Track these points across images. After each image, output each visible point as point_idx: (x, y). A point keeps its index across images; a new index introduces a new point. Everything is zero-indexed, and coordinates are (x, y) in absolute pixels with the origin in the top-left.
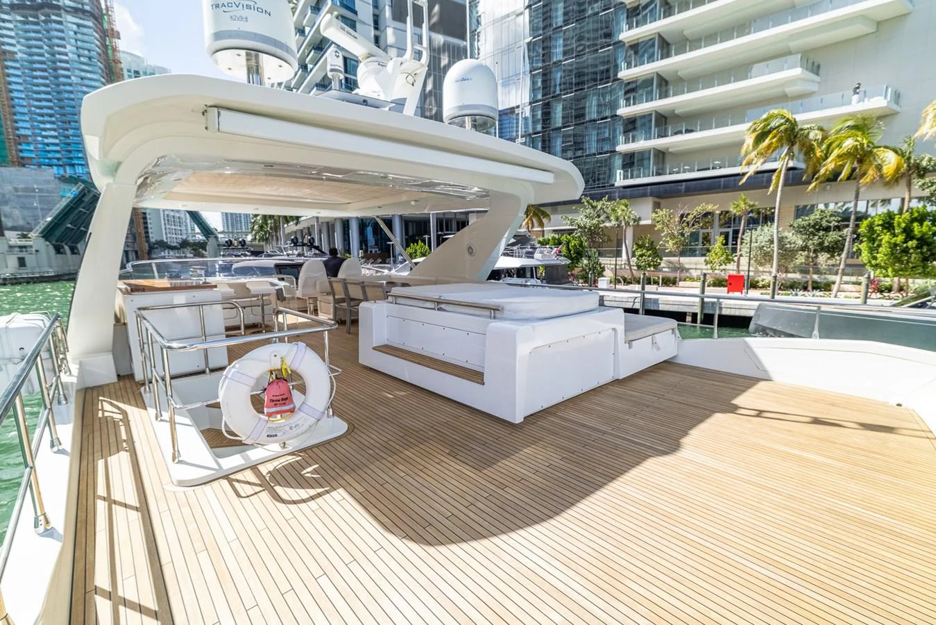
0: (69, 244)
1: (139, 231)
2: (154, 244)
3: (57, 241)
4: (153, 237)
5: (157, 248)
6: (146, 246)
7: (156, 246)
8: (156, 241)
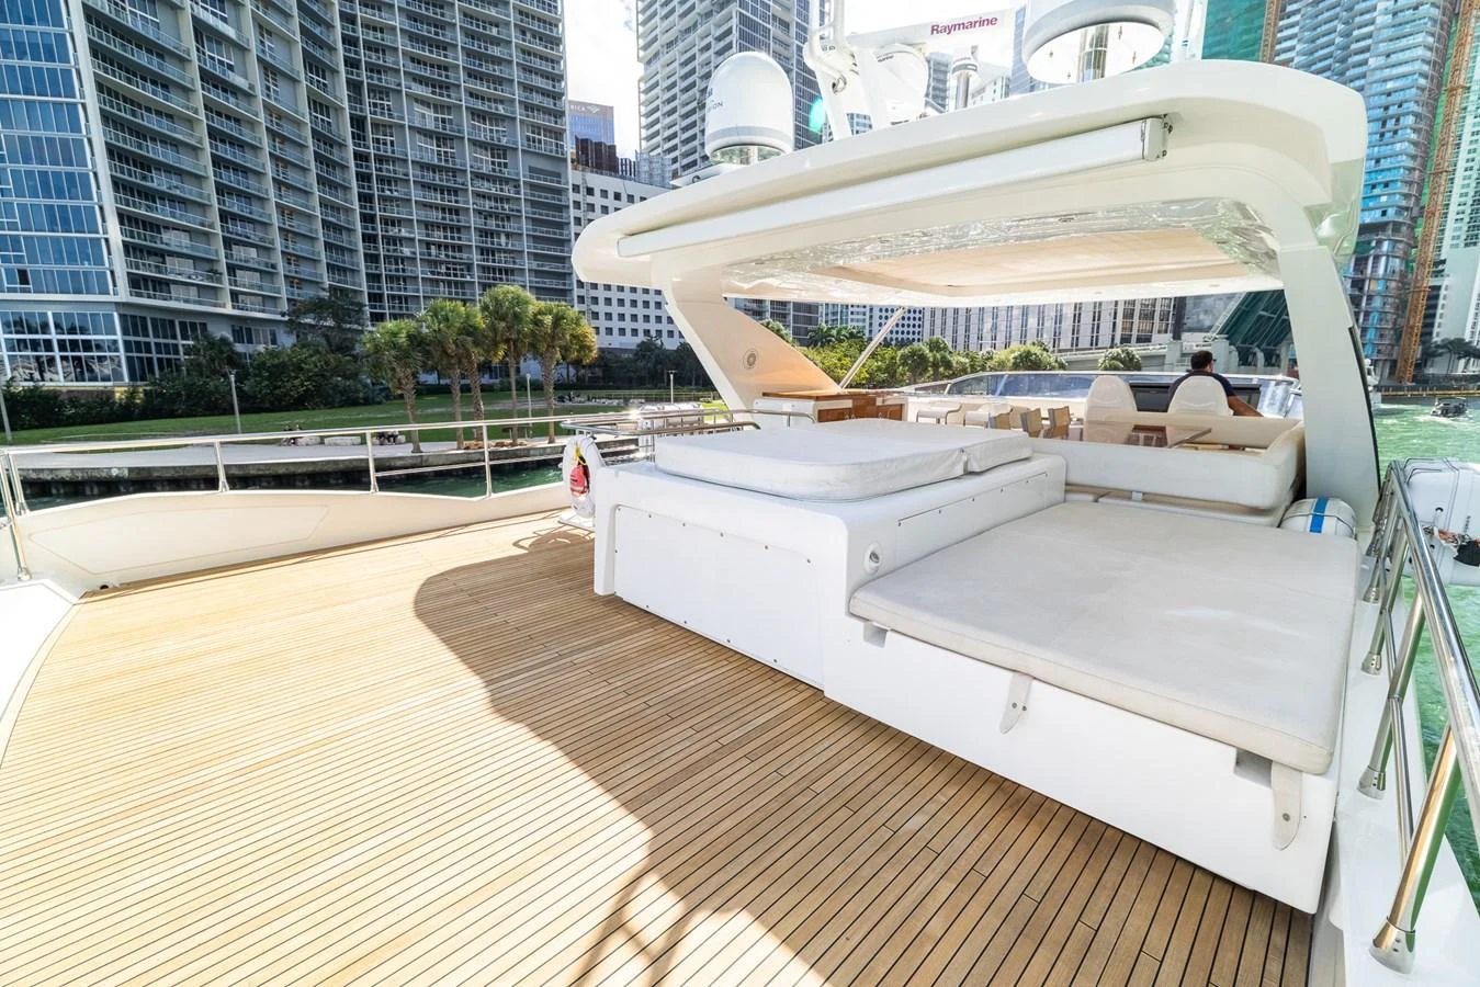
0: (1264, 346)
1: (1411, 322)
2: (1438, 346)
3: (1244, 342)
4: (1443, 331)
5: (1441, 355)
6: (1418, 351)
7: (1440, 351)
8: (1443, 341)
